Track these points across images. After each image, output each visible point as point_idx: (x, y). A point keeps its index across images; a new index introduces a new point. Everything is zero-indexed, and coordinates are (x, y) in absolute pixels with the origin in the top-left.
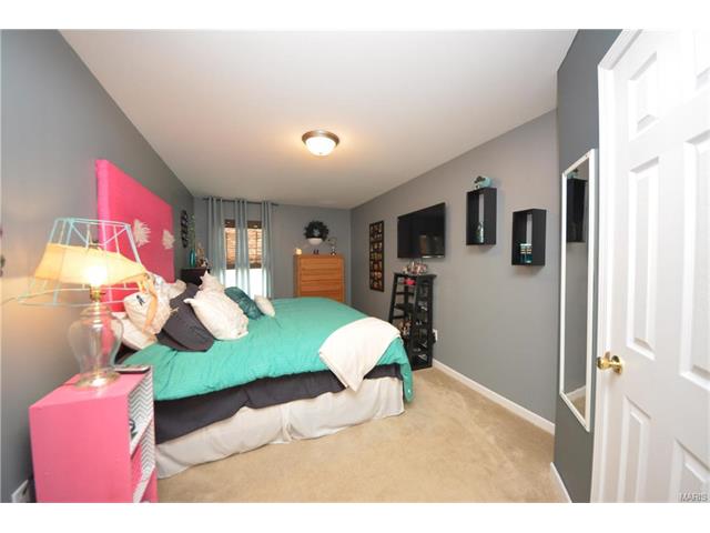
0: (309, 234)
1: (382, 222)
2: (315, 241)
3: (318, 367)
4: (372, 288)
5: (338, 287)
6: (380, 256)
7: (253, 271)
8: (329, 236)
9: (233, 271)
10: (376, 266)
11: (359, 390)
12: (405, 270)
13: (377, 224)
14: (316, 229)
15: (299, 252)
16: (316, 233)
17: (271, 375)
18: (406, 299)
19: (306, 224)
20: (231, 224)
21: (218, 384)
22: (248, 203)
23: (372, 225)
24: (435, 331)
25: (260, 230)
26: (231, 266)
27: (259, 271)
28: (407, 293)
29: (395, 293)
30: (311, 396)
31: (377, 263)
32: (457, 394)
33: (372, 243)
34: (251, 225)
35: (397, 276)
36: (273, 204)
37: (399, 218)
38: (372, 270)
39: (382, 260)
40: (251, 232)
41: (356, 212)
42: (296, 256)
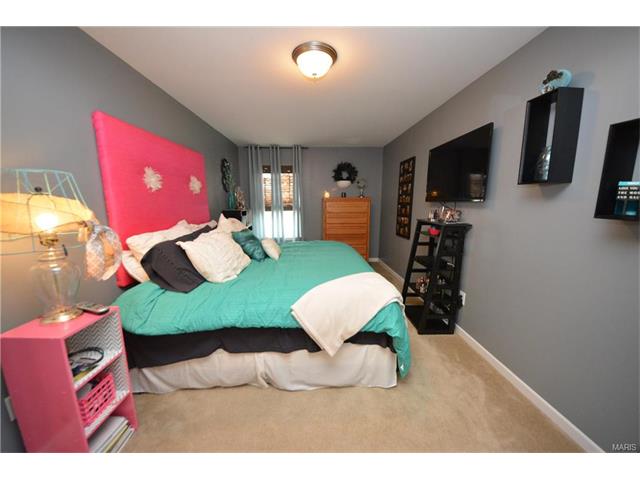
0: (338, 177)
1: (413, 159)
2: (344, 184)
3: (288, 324)
4: (398, 234)
5: (364, 231)
6: (408, 198)
7: (286, 213)
8: (357, 179)
9: (270, 213)
10: (403, 211)
11: (335, 355)
12: (431, 216)
13: (408, 161)
14: (345, 171)
15: (327, 195)
16: (345, 175)
17: (238, 325)
18: (431, 251)
19: (335, 166)
20: (267, 170)
21: (188, 327)
22: (281, 148)
23: (402, 163)
24: (463, 294)
25: (291, 175)
26: (268, 209)
27: (290, 213)
28: (431, 244)
29: (416, 243)
30: (286, 350)
31: (405, 206)
32: (477, 379)
33: (401, 184)
34: (285, 169)
35: (421, 223)
36: (303, 148)
37: (431, 151)
38: (400, 215)
39: (411, 204)
40: (284, 176)
41: (388, 150)
42: (323, 200)
